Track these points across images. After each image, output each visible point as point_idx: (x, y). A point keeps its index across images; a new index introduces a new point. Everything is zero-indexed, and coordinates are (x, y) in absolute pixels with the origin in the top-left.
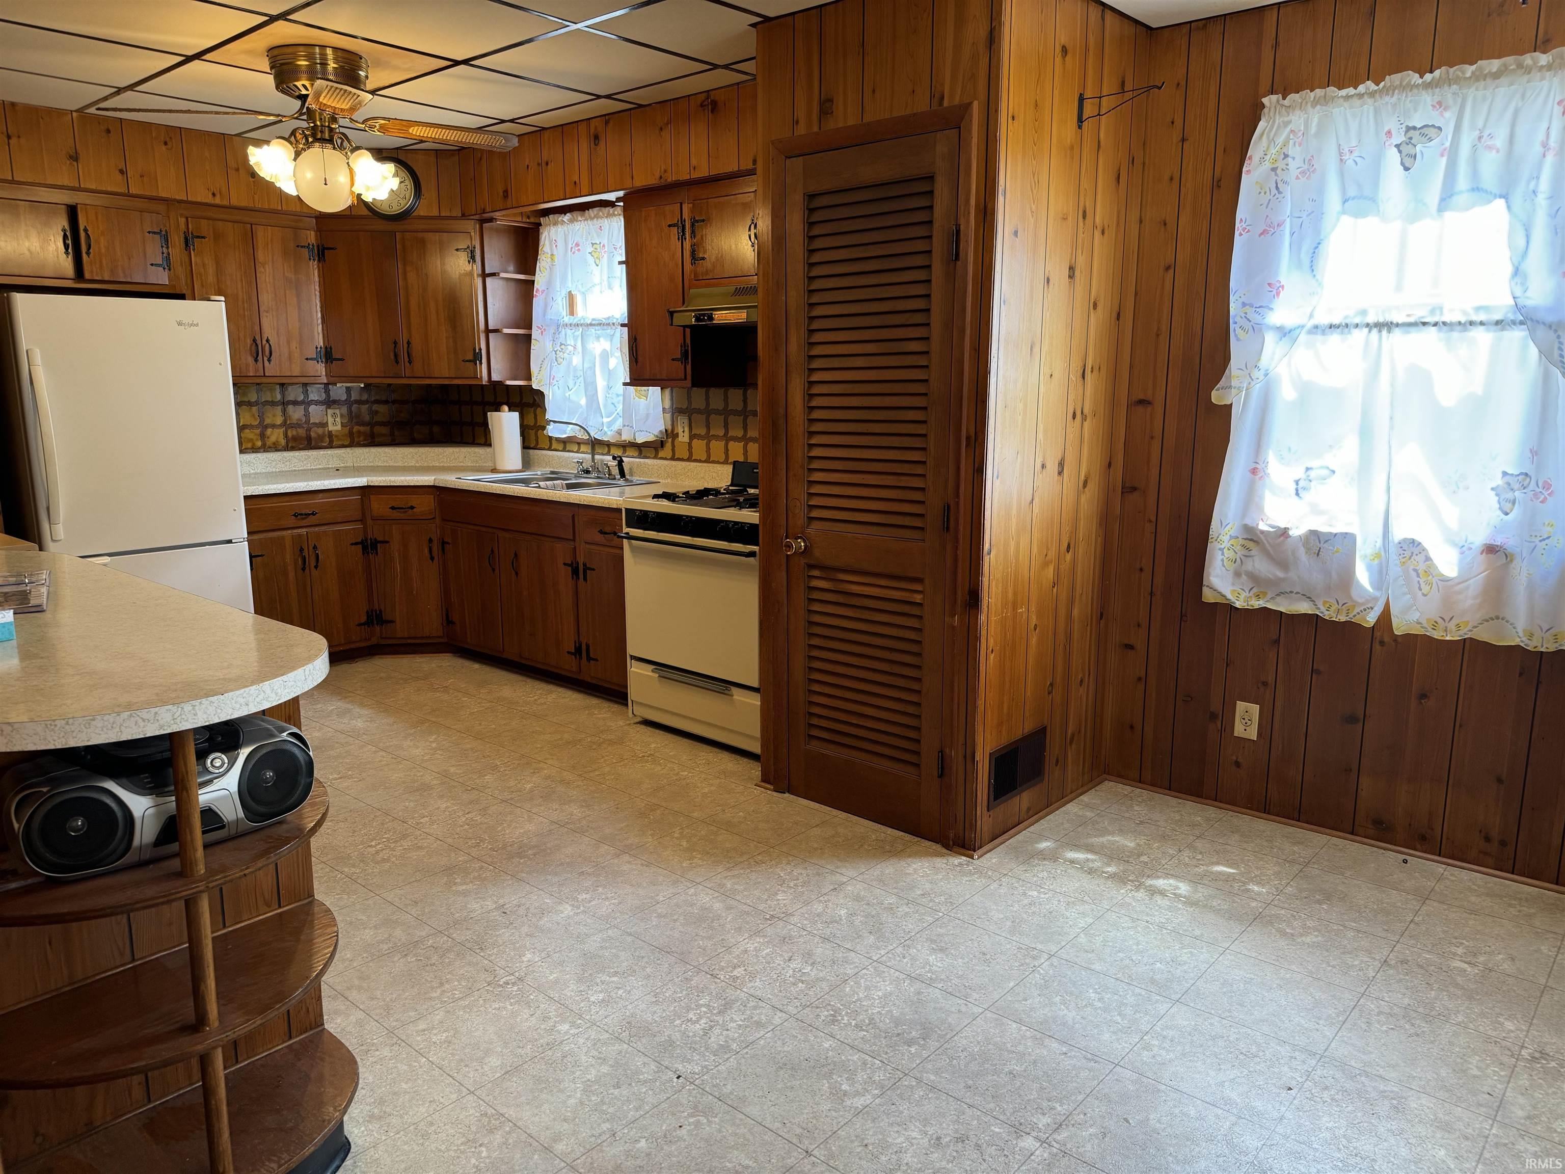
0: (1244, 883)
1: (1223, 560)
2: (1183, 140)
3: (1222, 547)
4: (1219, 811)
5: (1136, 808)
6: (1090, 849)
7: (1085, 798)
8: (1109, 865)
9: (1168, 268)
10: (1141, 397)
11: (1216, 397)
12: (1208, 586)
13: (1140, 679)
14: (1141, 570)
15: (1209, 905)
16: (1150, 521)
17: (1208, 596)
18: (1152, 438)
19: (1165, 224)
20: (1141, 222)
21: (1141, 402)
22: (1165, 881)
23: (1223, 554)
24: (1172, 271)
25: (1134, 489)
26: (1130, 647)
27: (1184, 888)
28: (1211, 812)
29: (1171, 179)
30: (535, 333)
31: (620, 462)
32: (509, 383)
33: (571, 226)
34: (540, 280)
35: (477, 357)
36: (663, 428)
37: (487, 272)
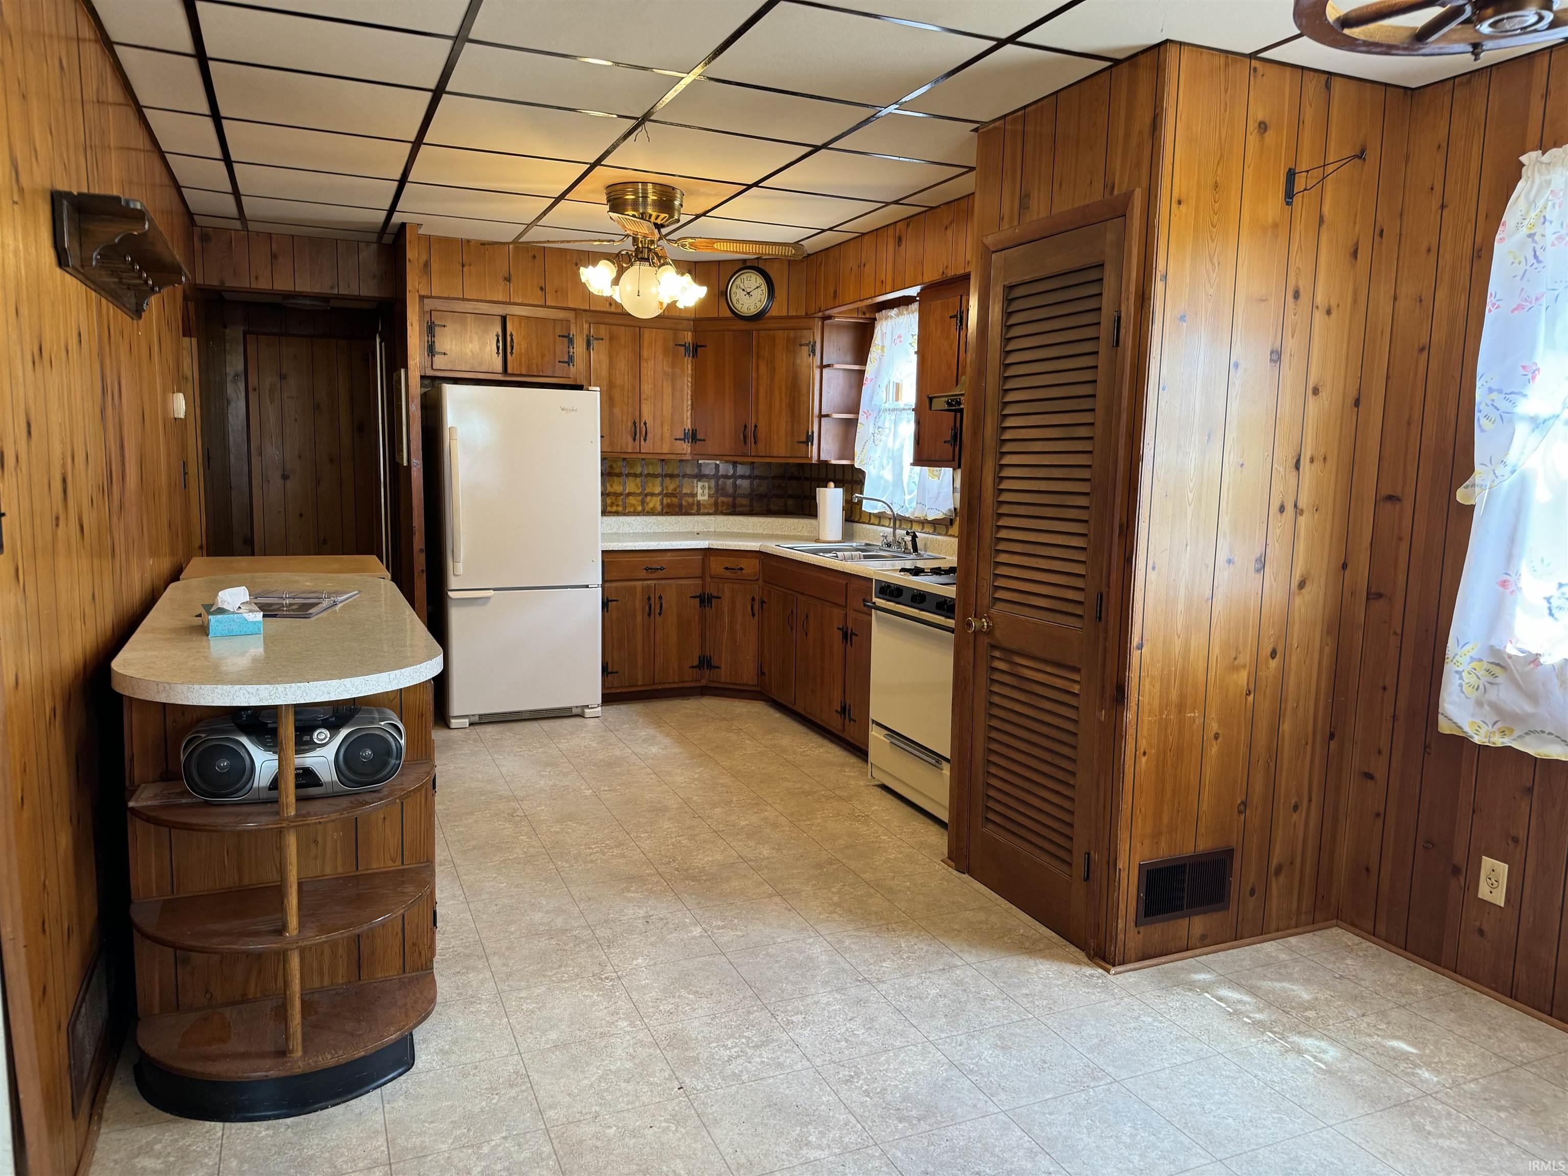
0: (1416, 1066)
1: (1461, 685)
2: (1443, 207)
3: (1460, 669)
4: (1454, 984)
5: (1349, 961)
6: (1252, 991)
7: (1293, 940)
8: (1260, 1011)
9: (1422, 350)
10: (1391, 493)
11: (1461, 496)
12: (1442, 714)
13: (1378, 815)
14: (1384, 688)
15: (1348, 1078)
16: (1395, 634)
17: (1444, 727)
18: (1400, 539)
19: (1421, 301)
20: (1395, 299)
21: (1391, 498)
22: (1317, 1043)
23: (1461, 678)
24: (1426, 353)
25: (1380, 596)
26: (1369, 776)
27: (1332, 1053)
28: (1444, 983)
29: (1429, 250)
30: (862, 418)
31: (914, 537)
32: (834, 462)
33: (897, 319)
34: (870, 369)
35: (810, 439)
36: (952, 507)
37: (824, 364)
